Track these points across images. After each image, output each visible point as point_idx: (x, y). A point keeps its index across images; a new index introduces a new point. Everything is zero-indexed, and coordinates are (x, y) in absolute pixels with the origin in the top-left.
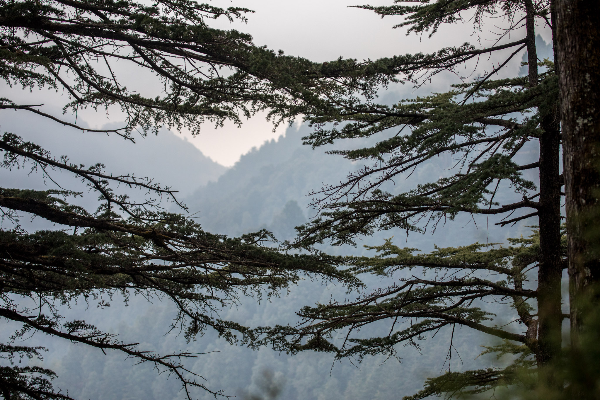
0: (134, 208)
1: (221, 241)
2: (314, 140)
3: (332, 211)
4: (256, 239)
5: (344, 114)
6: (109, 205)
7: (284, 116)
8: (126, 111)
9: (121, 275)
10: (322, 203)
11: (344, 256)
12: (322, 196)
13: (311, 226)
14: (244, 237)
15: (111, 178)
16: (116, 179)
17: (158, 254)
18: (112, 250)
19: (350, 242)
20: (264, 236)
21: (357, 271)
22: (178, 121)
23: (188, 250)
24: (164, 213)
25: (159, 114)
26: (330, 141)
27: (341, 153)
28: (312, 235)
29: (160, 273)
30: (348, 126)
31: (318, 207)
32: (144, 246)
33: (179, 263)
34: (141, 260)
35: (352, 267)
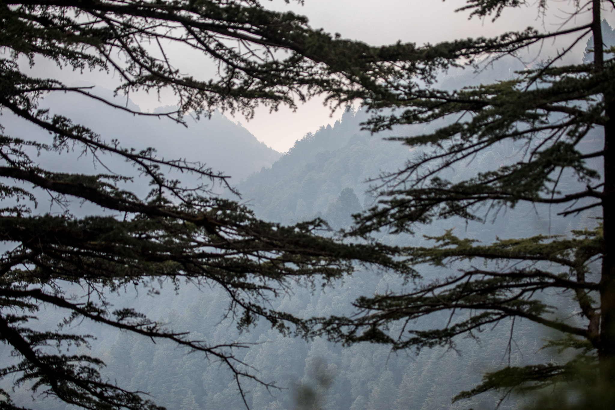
0: (186, 193)
1: (275, 229)
2: (372, 126)
3: (390, 198)
4: (311, 227)
5: (403, 100)
6: (160, 190)
7: (341, 101)
8: (178, 94)
9: (171, 263)
10: (379, 190)
11: (401, 246)
12: (379, 183)
13: (368, 214)
14: (298, 225)
15: (162, 162)
16: (168, 163)
17: (209, 241)
18: (163, 236)
19: (408, 230)
20: (319, 225)
21: (414, 262)
22: (231, 105)
23: (240, 238)
24: (216, 199)
25: (212, 97)
26: (389, 127)
27: (400, 139)
28: (369, 223)
29: (211, 261)
30: (407, 112)
31: (375, 194)
32: (196, 232)
33: (231, 251)
34: (192, 247)
35: (410, 257)
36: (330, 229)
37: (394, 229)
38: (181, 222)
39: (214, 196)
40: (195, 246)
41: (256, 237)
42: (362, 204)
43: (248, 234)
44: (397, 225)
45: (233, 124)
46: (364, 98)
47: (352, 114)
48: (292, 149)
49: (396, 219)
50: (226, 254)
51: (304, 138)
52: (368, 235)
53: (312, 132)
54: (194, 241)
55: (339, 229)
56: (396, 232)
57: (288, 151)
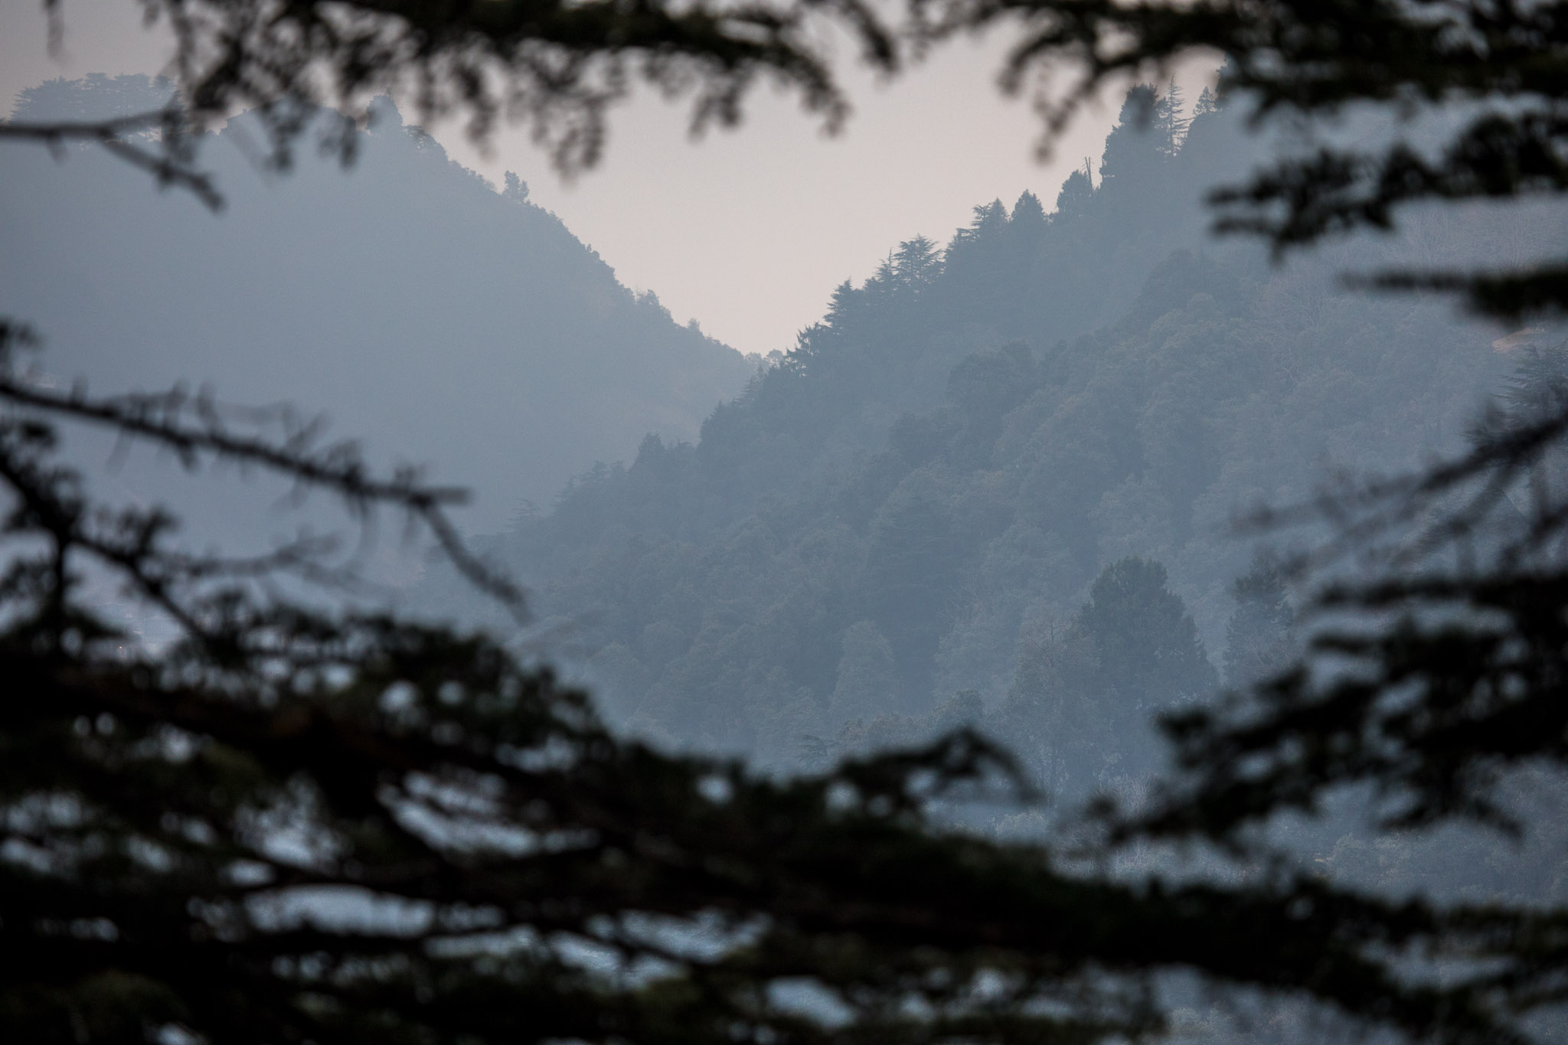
1: (716, 789)
6: (58, 564)
14: (853, 772)
15: (75, 407)
16: (106, 414)
17: (341, 860)
19: (1483, 812)
20: (967, 770)
22: (472, 85)
24: (383, 625)
27: (1440, 283)
28: (1255, 766)
29: (350, 971)
30: (1487, 130)
31: (1293, 597)
32: (263, 806)
33: (462, 917)
34: (240, 893)
35: (1494, 966)
36: (1028, 795)
37: (1400, 801)
38: (178, 746)
39: (370, 605)
40: (256, 889)
41: (608, 839)
42: (1217, 655)
43: (561, 818)
44: (1417, 780)
45: (478, 186)
46: (1237, 50)
47: (1165, 139)
48: (813, 335)
49: (1413, 743)
50: (437, 931)
51: (885, 271)
52: (1249, 831)
53: (929, 236)
54: (255, 856)
55: (1081, 796)
56: (1414, 820)
57: (793, 345)
